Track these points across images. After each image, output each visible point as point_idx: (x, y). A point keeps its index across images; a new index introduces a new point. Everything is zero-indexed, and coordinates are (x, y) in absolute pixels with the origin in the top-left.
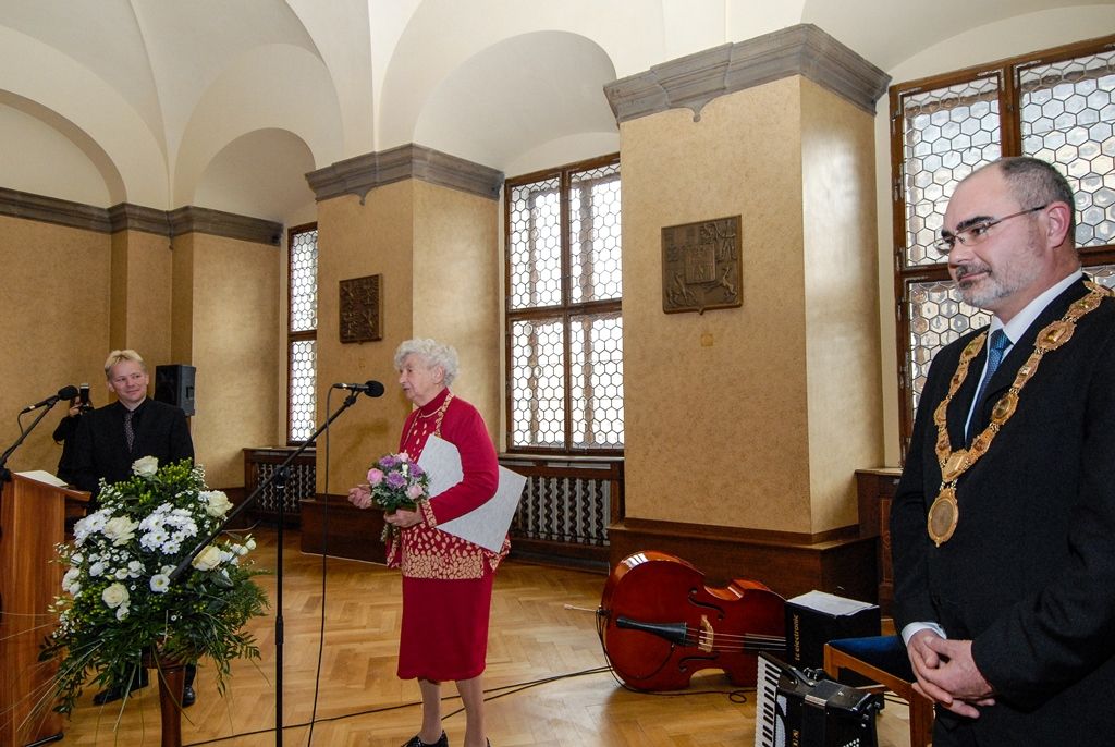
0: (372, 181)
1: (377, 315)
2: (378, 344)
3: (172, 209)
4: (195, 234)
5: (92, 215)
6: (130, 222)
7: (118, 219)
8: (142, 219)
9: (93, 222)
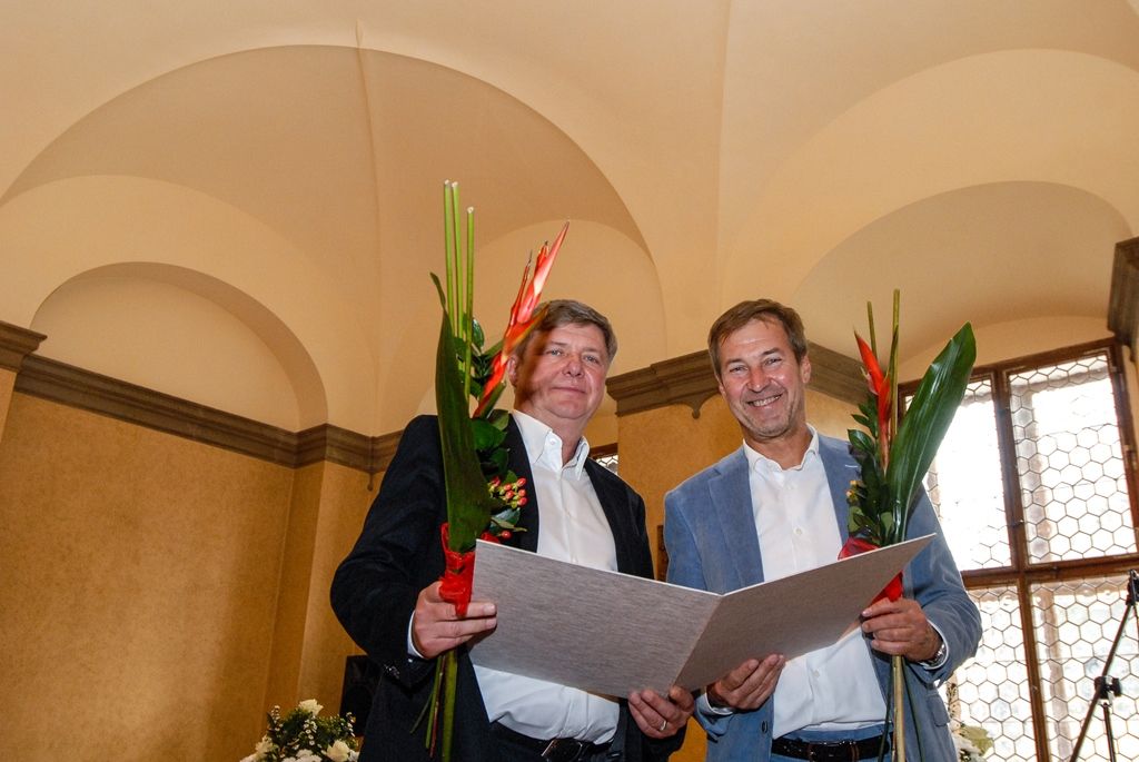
5: (278, 441)
6: (328, 451)
7: (307, 448)
9: (275, 451)
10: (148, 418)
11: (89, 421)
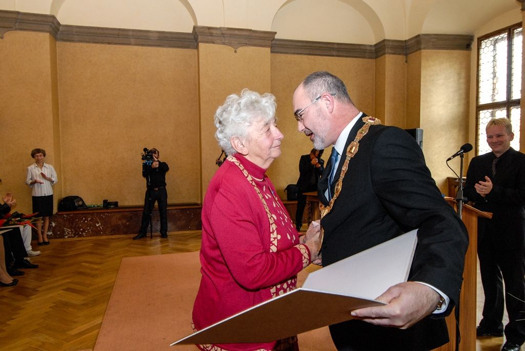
3: (407, 39)
4: (422, 50)
5: (366, 50)
6: (386, 51)
7: (379, 50)
8: (393, 47)
9: (367, 54)
10: (317, 52)
11: (297, 58)
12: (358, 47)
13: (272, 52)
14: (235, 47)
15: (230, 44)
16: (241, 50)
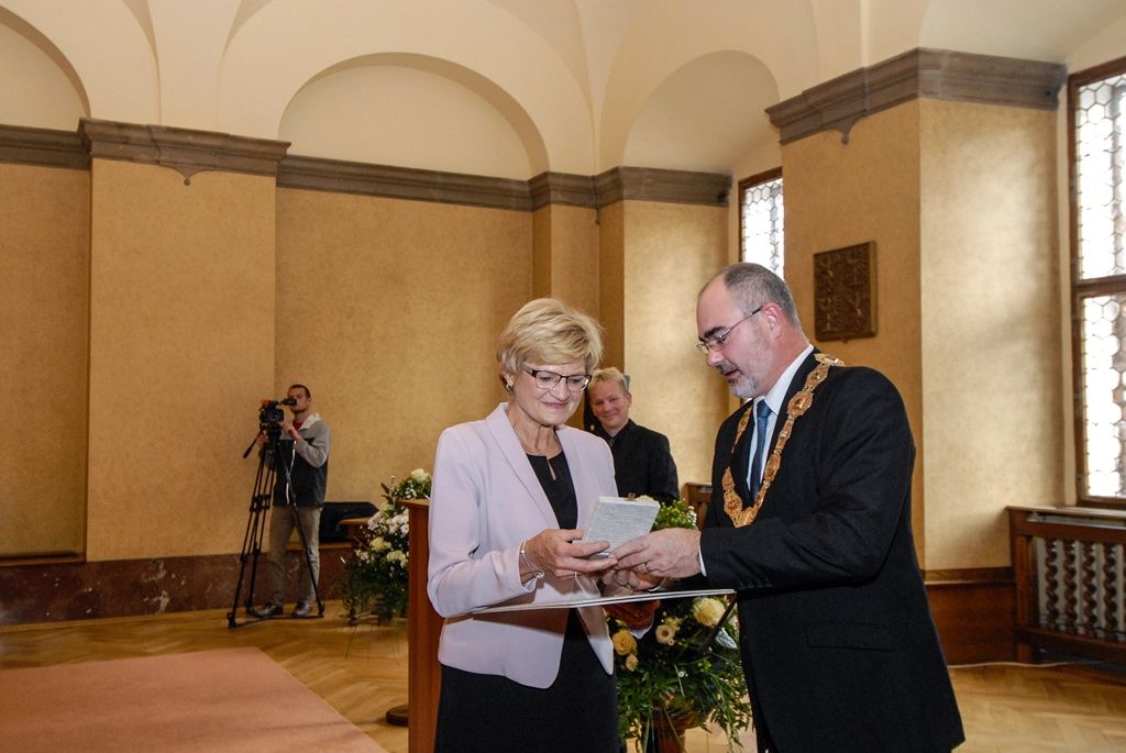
0: (859, 109)
1: (868, 300)
2: (870, 341)
3: (597, 172)
4: (626, 202)
5: (512, 190)
6: (553, 194)
7: (537, 194)
8: (567, 190)
9: (513, 199)
11: (347, 201)
12: (490, 184)
13: (279, 184)
14: (187, 172)
15: (173, 165)
16: (200, 179)
